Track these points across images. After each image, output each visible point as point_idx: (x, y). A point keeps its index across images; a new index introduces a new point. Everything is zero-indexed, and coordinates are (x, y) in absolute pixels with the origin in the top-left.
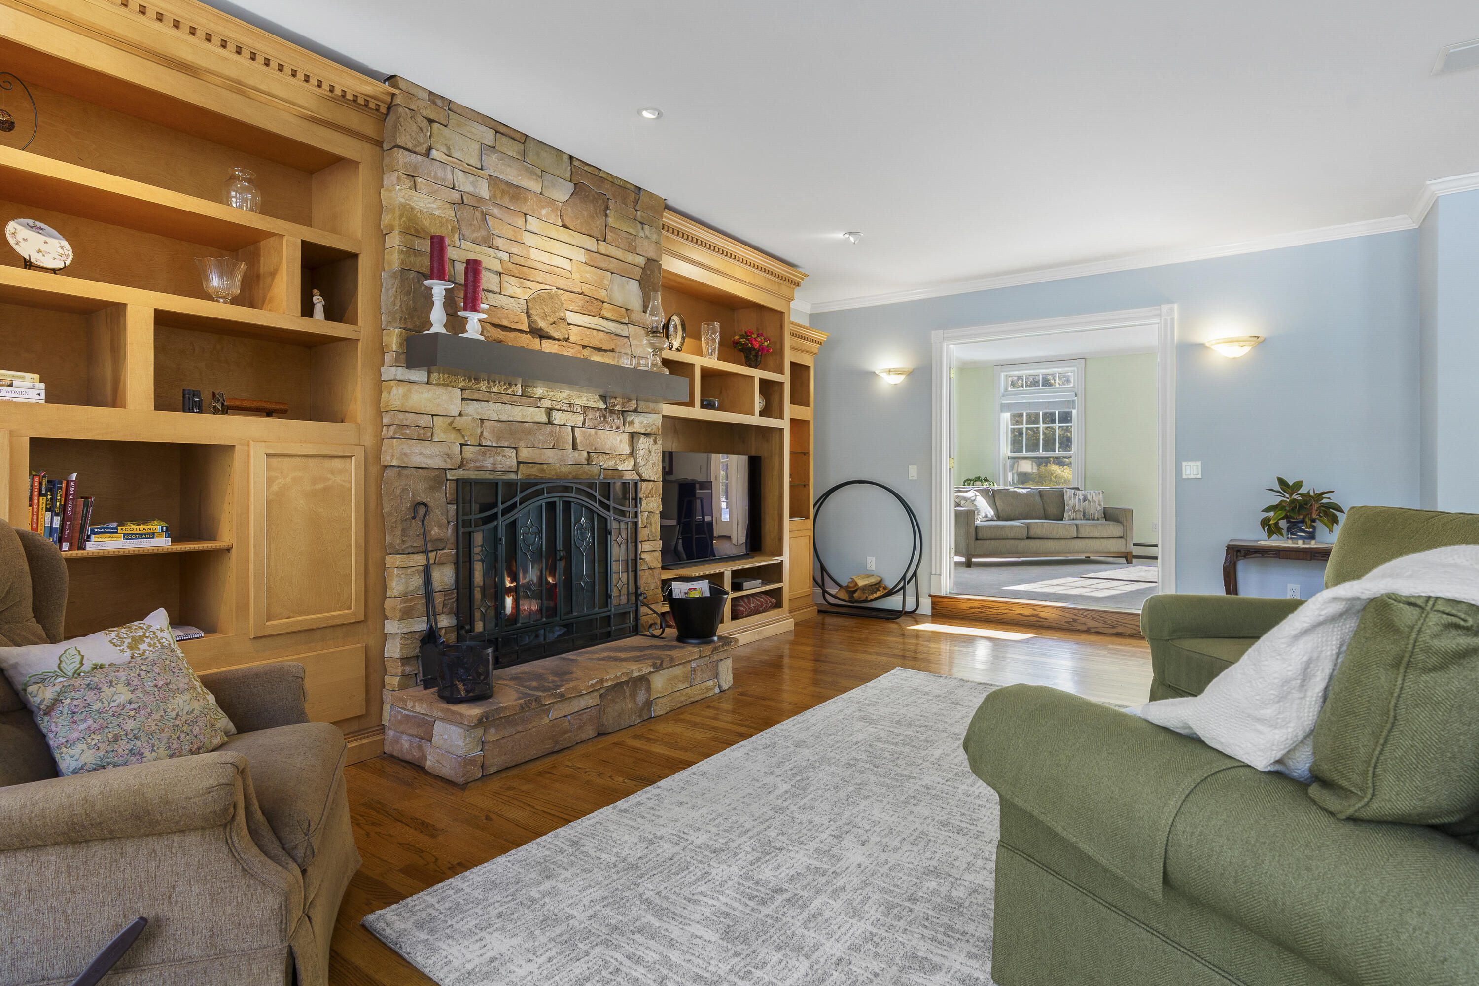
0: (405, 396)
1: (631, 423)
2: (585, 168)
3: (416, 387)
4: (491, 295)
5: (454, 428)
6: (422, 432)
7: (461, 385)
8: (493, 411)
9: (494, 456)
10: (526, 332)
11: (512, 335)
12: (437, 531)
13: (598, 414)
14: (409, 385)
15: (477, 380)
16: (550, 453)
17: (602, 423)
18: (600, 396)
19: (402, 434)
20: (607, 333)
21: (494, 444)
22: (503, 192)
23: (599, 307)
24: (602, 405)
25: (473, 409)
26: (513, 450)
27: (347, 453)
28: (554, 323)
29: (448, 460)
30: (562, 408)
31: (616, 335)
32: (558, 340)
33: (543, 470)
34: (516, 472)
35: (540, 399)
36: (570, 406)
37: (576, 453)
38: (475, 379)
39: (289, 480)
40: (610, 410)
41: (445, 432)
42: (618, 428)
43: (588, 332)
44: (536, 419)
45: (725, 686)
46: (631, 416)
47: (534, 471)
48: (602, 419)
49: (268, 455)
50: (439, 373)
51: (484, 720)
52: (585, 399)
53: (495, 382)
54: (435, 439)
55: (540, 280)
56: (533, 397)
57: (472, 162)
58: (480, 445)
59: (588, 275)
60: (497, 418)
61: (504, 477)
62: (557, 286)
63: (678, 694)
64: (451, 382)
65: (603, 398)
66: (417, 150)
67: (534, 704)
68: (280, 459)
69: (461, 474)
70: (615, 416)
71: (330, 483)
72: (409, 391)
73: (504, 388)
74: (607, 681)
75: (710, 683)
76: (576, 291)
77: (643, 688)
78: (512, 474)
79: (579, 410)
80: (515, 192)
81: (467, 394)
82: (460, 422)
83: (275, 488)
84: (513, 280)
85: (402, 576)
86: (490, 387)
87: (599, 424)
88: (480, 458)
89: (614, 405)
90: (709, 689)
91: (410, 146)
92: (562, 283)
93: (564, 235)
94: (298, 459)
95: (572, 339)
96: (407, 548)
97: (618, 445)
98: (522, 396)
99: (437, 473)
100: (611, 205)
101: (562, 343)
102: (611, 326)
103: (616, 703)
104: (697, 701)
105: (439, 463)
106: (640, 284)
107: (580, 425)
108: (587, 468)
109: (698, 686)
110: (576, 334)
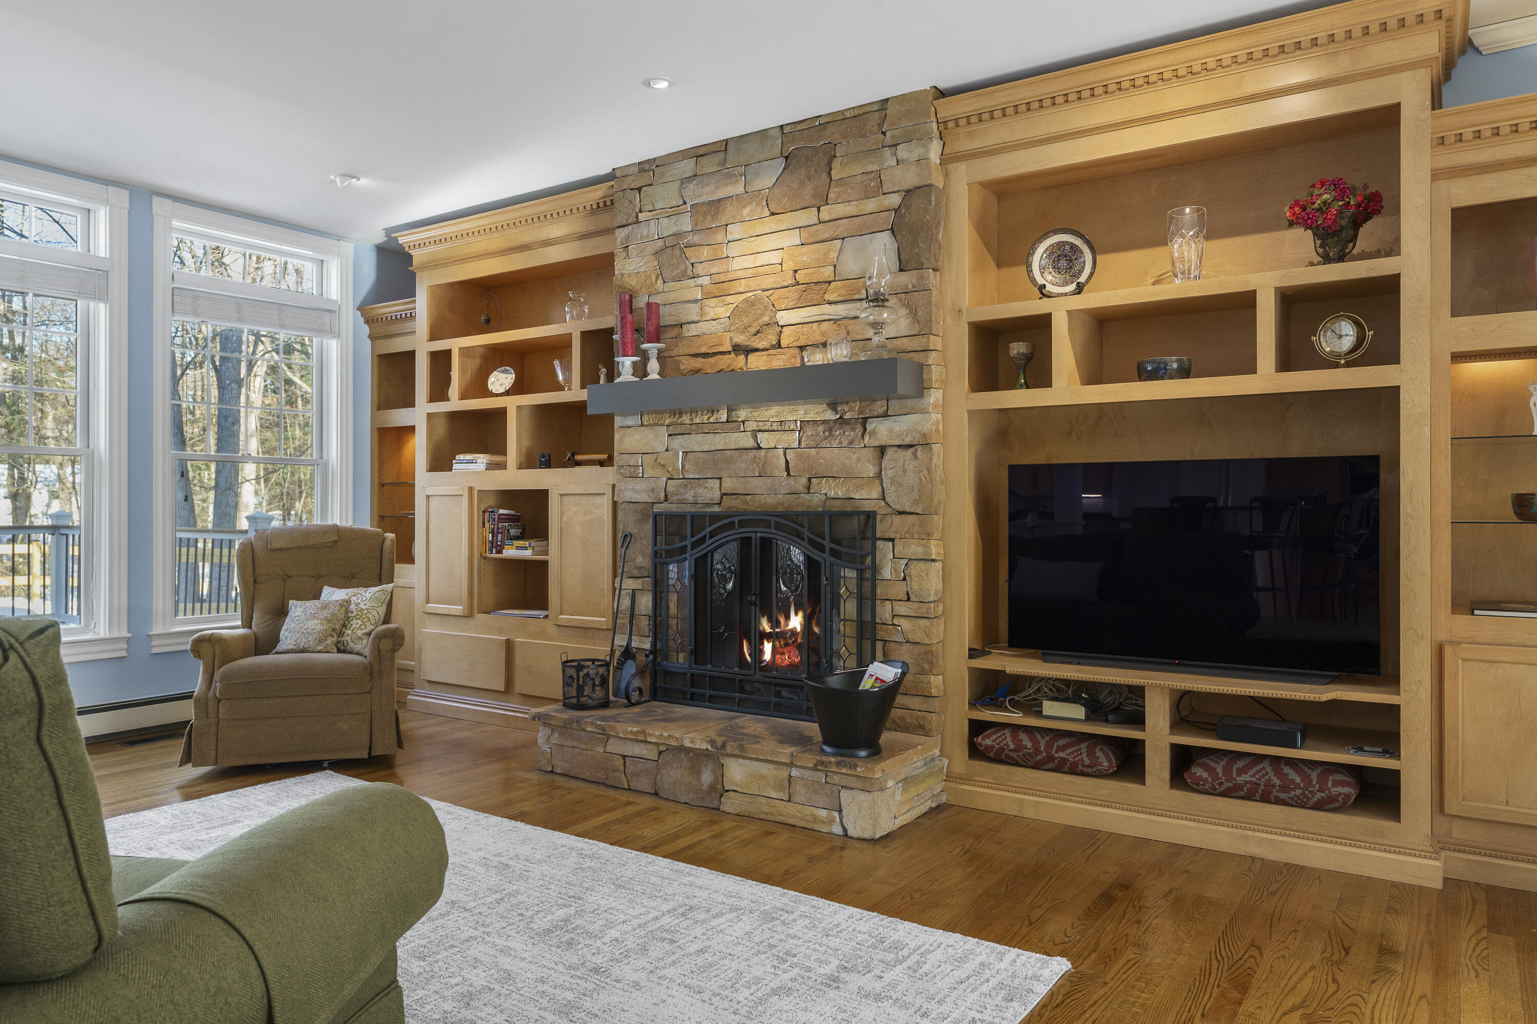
0: (621, 440)
1: (873, 433)
2: (798, 128)
3: (629, 430)
4: (693, 325)
5: (661, 464)
6: (633, 470)
7: (667, 422)
8: (697, 442)
9: (696, 488)
10: (729, 353)
11: (713, 360)
12: (642, 559)
13: (821, 429)
14: (624, 430)
15: (681, 414)
16: (757, 482)
17: (826, 438)
18: (829, 406)
19: (625, 474)
20: (835, 321)
21: (697, 476)
22: (705, 214)
23: (822, 292)
24: (830, 416)
25: (678, 443)
26: (716, 481)
27: (603, 492)
28: (758, 332)
29: (653, 494)
30: (771, 428)
31: (852, 318)
32: (767, 350)
33: (746, 502)
34: (720, 504)
35: (743, 422)
36: (781, 425)
37: (791, 481)
38: (679, 414)
39: (571, 512)
40: (842, 421)
41: (653, 469)
42: (851, 443)
43: (806, 328)
44: (742, 444)
46: (872, 423)
48: (827, 434)
49: (562, 495)
50: (648, 415)
52: (802, 412)
53: (697, 412)
54: (645, 475)
55: (742, 290)
56: (737, 421)
57: (674, 203)
58: (683, 478)
59: (805, 258)
60: (700, 450)
61: (708, 510)
62: (764, 287)
63: (763, 800)
64: (659, 421)
65: (833, 406)
66: (630, 221)
68: (567, 498)
69: (665, 507)
70: (847, 427)
71: (593, 515)
73: (706, 418)
75: (823, 813)
76: (788, 284)
77: (709, 767)
78: (716, 506)
79: (792, 427)
80: (716, 206)
81: (672, 430)
82: (664, 458)
83: (565, 519)
84: (712, 302)
86: (693, 419)
87: (822, 441)
88: (682, 491)
89: (846, 413)
90: (815, 819)
91: (624, 222)
92: (769, 282)
93: (771, 224)
94: (578, 498)
95: (784, 343)
97: (854, 465)
98: (727, 421)
99: (644, 506)
100: (839, 151)
101: (772, 352)
102: (841, 310)
103: (673, 768)
104: (794, 826)
105: (643, 497)
106: (893, 232)
107: (796, 445)
108: (806, 496)
109: (799, 807)
110: (789, 336)
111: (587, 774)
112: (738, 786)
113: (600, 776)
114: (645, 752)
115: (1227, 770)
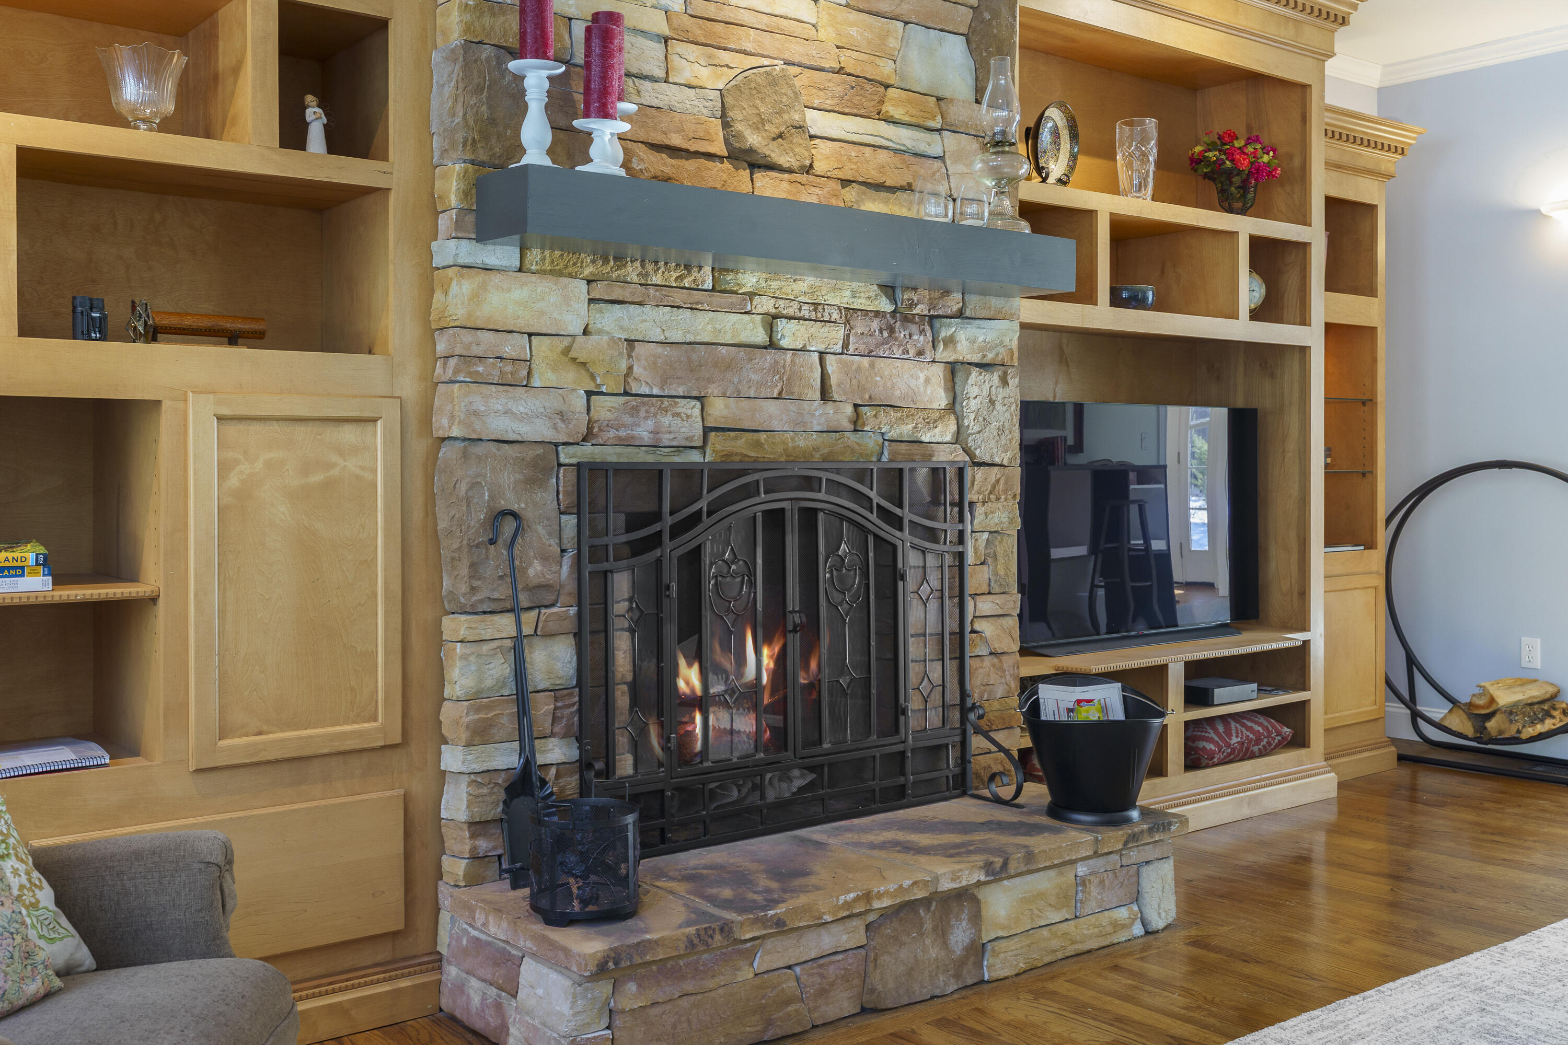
0: (476, 298)
1: (950, 342)
3: (496, 278)
4: (647, 85)
5: (574, 360)
6: (508, 368)
7: (588, 271)
8: (653, 322)
9: (655, 415)
10: (721, 158)
11: (691, 165)
12: (539, 568)
13: (875, 324)
14: (481, 276)
15: (620, 260)
16: (772, 407)
17: (885, 342)
18: (882, 287)
19: (470, 374)
20: (896, 151)
21: (656, 391)
23: (877, 98)
24: (885, 305)
25: (612, 320)
26: (693, 402)
27: (367, 414)
28: (780, 136)
29: (561, 425)
30: (798, 314)
31: (916, 155)
32: (790, 171)
33: (758, 444)
34: (702, 448)
35: (751, 295)
36: (815, 310)
37: (830, 408)
38: (615, 258)
39: (259, 465)
40: (902, 316)
41: (555, 369)
42: (920, 353)
43: (853, 151)
44: (744, 338)
45: (1158, 922)
46: (950, 326)
47: (740, 445)
48: (886, 334)
49: (220, 419)
50: (543, 248)
51: (611, 965)
52: (848, 293)
53: (656, 263)
54: (536, 382)
55: (749, 47)
56: (736, 293)
58: (626, 393)
59: (853, 31)
60: (661, 338)
61: (677, 459)
62: (787, 56)
63: (1045, 932)
64: (566, 266)
65: (889, 290)
67: (718, 937)
68: (241, 426)
69: (587, 452)
70: (914, 328)
71: (335, 472)
72: (483, 286)
73: (675, 275)
74: (880, 896)
75: (1122, 914)
76: (827, 66)
77: (964, 916)
78: (695, 452)
79: (835, 316)
81: (599, 290)
82: (584, 348)
83: (234, 481)
84: (691, 51)
85: (472, 658)
86: (647, 274)
87: (878, 346)
88: (627, 419)
89: (912, 305)
90: (1117, 926)
92: (796, 51)
94: (275, 426)
95: (819, 167)
96: (481, 601)
97: (922, 390)
98: (713, 290)
99: (540, 450)
101: (798, 177)
102: (905, 137)
103: (903, 944)
104: (1089, 952)
105: (541, 430)
106: (968, 42)
107: (838, 349)
108: (853, 438)
109: (1092, 919)
110: (827, 157)
112: (1003, 928)
114: (845, 937)
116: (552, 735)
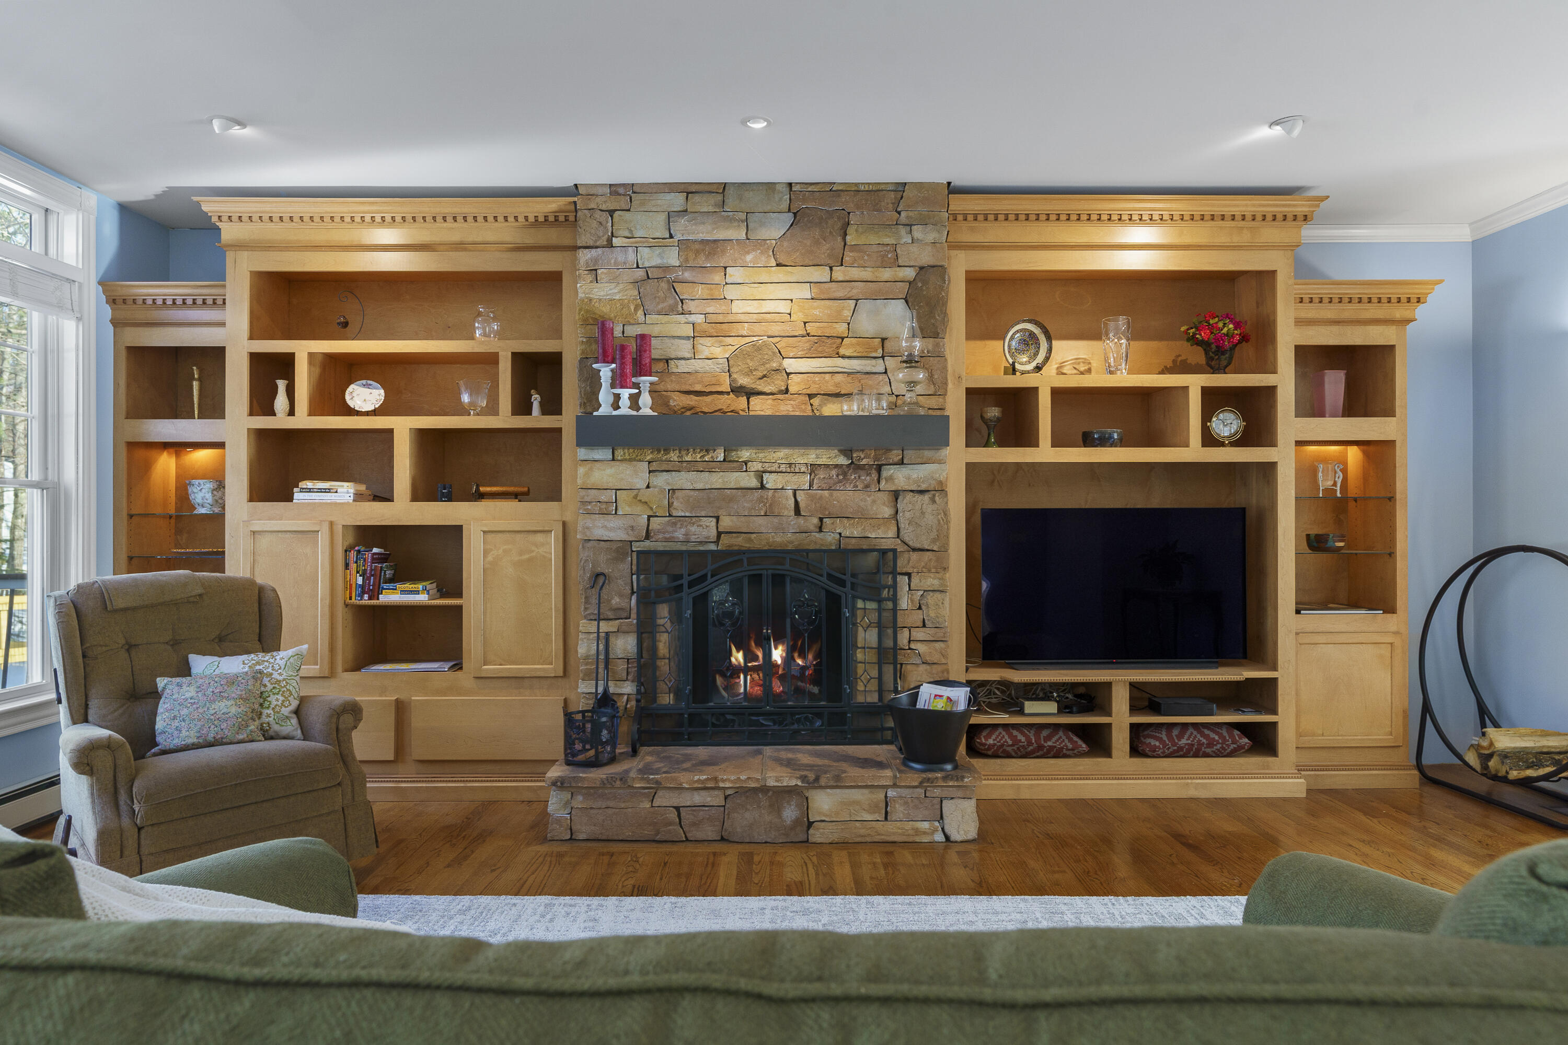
0: (587, 475)
1: (890, 479)
2: (809, 189)
3: (598, 465)
4: (683, 362)
5: (640, 500)
6: (604, 506)
7: (648, 458)
8: (687, 480)
9: (686, 526)
10: (728, 393)
11: (708, 399)
12: (618, 600)
13: (834, 472)
14: (589, 465)
15: (667, 451)
16: (761, 521)
17: (840, 481)
18: (841, 451)
19: (585, 510)
20: (849, 374)
21: (687, 514)
22: (697, 252)
23: (835, 346)
24: (843, 461)
25: (662, 481)
26: (711, 519)
27: (547, 529)
28: (764, 376)
29: (631, 532)
30: (778, 470)
31: (867, 373)
32: (773, 394)
33: (750, 540)
34: (717, 542)
35: (746, 463)
36: (790, 467)
37: (801, 520)
38: (664, 450)
39: (500, 551)
40: (855, 466)
41: (630, 506)
42: (867, 486)
43: (817, 378)
44: (744, 484)
46: (889, 470)
47: (739, 542)
48: (840, 477)
49: (484, 532)
50: (623, 449)
51: (559, 784)
52: (814, 456)
53: (688, 450)
54: (620, 512)
55: (745, 333)
56: (738, 461)
57: (658, 235)
58: (670, 516)
59: (817, 312)
60: (691, 488)
61: (703, 548)
62: (770, 334)
64: (637, 456)
65: (846, 452)
66: (598, 244)
67: (618, 782)
68: (493, 535)
69: (647, 545)
70: (862, 472)
71: (534, 554)
72: (591, 469)
73: (699, 456)
74: (723, 781)
75: (925, 825)
76: (797, 334)
77: (795, 803)
78: (712, 544)
79: (803, 469)
80: (712, 247)
81: (654, 466)
82: (646, 495)
83: (490, 558)
84: (708, 341)
85: (585, 640)
86: (682, 456)
87: (835, 484)
88: (671, 529)
89: (860, 459)
91: (591, 243)
92: (776, 329)
93: (780, 274)
94: (508, 535)
95: (792, 389)
96: (589, 614)
97: (869, 507)
98: (724, 460)
99: (620, 544)
100: (853, 219)
101: (779, 396)
102: (855, 365)
103: (747, 810)
104: (894, 842)
105: (621, 535)
106: (907, 302)
107: (807, 486)
108: (817, 535)
109: (899, 824)
110: (799, 383)
111: (627, 834)
112: (826, 816)
113: (648, 832)
114: (709, 799)
115: (1169, 736)
116: (627, 680)
